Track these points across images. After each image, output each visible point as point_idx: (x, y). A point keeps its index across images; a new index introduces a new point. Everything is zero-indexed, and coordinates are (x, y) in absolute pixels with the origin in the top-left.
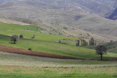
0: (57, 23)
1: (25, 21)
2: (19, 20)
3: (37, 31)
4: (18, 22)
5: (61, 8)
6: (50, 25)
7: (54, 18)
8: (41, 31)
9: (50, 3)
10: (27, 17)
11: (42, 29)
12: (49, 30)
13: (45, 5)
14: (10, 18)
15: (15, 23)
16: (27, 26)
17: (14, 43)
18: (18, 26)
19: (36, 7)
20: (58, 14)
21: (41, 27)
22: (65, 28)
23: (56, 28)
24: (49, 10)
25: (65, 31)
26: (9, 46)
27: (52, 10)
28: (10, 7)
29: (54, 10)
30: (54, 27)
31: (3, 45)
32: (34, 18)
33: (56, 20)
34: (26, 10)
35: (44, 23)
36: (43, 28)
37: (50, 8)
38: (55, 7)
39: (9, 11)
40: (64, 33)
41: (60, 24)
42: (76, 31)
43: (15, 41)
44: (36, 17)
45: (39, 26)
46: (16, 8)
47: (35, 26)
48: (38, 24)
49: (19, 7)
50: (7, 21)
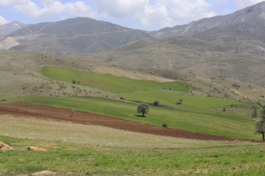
0: (222, 78)
1: (166, 75)
2: (155, 73)
3: (186, 91)
4: (154, 77)
5: (231, 49)
6: (209, 80)
7: (216, 67)
8: (193, 92)
9: (210, 40)
10: (170, 68)
11: (194, 88)
12: (207, 89)
13: (201, 44)
14: (140, 70)
15: (149, 78)
16: (170, 83)
17: (143, 116)
18: (154, 83)
19: (187, 48)
20: (224, 61)
21: (193, 85)
22: (235, 86)
23: (220, 86)
24: (208, 54)
25: (236, 92)
26: (134, 120)
27: (214, 53)
28: (140, 50)
29: (217, 54)
30: (216, 85)
31: (125, 119)
32: (182, 68)
33: (221, 70)
34: (168, 54)
35: (198, 77)
36: (198, 86)
37: (211, 51)
38: (219, 49)
39: (139, 57)
40: (233, 95)
41: (227, 79)
42: (255, 90)
43: (144, 112)
44: (186, 67)
45: (190, 83)
46: (152, 51)
47: (184, 82)
48: (189, 79)
49: (156, 48)
50: (135, 75)
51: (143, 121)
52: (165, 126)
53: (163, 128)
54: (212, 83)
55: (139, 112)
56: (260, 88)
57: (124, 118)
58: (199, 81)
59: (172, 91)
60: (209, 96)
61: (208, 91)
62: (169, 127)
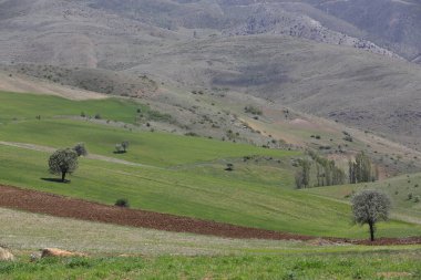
0: (220, 92)
1: (85, 83)
2: (60, 76)
3: (136, 122)
4: (57, 86)
5: (237, 22)
6: (189, 98)
7: (204, 65)
8: (152, 123)
10: (93, 65)
11: (155, 116)
12: (185, 117)
15: (47, 88)
17: (62, 181)
18: (59, 102)
19: (132, 18)
20: (223, 52)
21: (152, 108)
22: (250, 110)
23: (215, 110)
24: (184, 33)
25: (253, 125)
27: (198, 31)
28: (19, 20)
29: (204, 34)
30: (205, 107)
32: (120, 66)
33: (213, 73)
34: (87, 34)
35: (163, 90)
36: (163, 109)
37: (190, 26)
38: (209, 21)
39: (16, 37)
40: (248, 132)
41: (230, 93)
42: (297, 120)
43: (64, 170)
44: (132, 65)
45: (143, 101)
46: (47, 23)
47: (129, 101)
48: (140, 93)
49: (58, 18)
50: (11, 82)
51: (66, 192)
52: (122, 204)
53: (119, 209)
54: (197, 104)
55: (53, 170)
56: (310, 117)
57: (17, 185)
58: (165, 99)
59: (103, 121)
60: (192, 135)
61: (187, 123)
62: (132, 207)
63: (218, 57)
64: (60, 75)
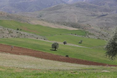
0: (107, 28)
1: (73, 26)
3: (85, 36)
4: (66, 27)
5: (113, 10)
6: (99, 30)
7: (104, 21)
8: (89, 36)
9: (101, 5)
10: (76, 21)
11: (90, 34)
12: (97, 34)
14: (58, 23)
15: (63, 27)
17: (55, 50)
18: (66, 31)
19: (87, 9)
20: (109, 18)
21: (89, 32)
23: (106, 32)
28: (58, 10)
30: (103, 32)
32: (83, 22)
33: (107, 23)
34: (75, 14)
35: (92, 27)
37: (101, 11)
38: (106, 10)
39: (58, 15)
41: (109, 28)
43: (56, 48)
44: (86, 21)
45: (87, 30)
46: (66, 11)
47: (83, 30)
48: (87, 28)
49: (68, 10)
50: (54, 26)
51: (54, 53)
52: (67, 56)
54: (101, 31)
55: (53, 48)
58: (93, 30)
59: (76, 35)
60: (99, 39)
61: (98, 36)
62: (69, 57)
63: (108, 19)
64: (67, 24)
